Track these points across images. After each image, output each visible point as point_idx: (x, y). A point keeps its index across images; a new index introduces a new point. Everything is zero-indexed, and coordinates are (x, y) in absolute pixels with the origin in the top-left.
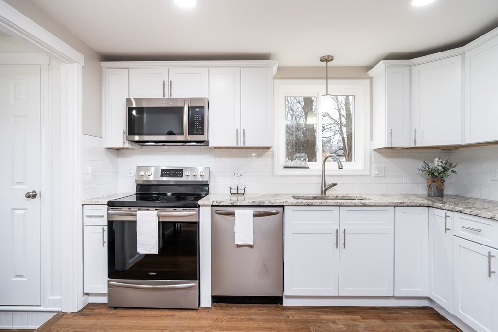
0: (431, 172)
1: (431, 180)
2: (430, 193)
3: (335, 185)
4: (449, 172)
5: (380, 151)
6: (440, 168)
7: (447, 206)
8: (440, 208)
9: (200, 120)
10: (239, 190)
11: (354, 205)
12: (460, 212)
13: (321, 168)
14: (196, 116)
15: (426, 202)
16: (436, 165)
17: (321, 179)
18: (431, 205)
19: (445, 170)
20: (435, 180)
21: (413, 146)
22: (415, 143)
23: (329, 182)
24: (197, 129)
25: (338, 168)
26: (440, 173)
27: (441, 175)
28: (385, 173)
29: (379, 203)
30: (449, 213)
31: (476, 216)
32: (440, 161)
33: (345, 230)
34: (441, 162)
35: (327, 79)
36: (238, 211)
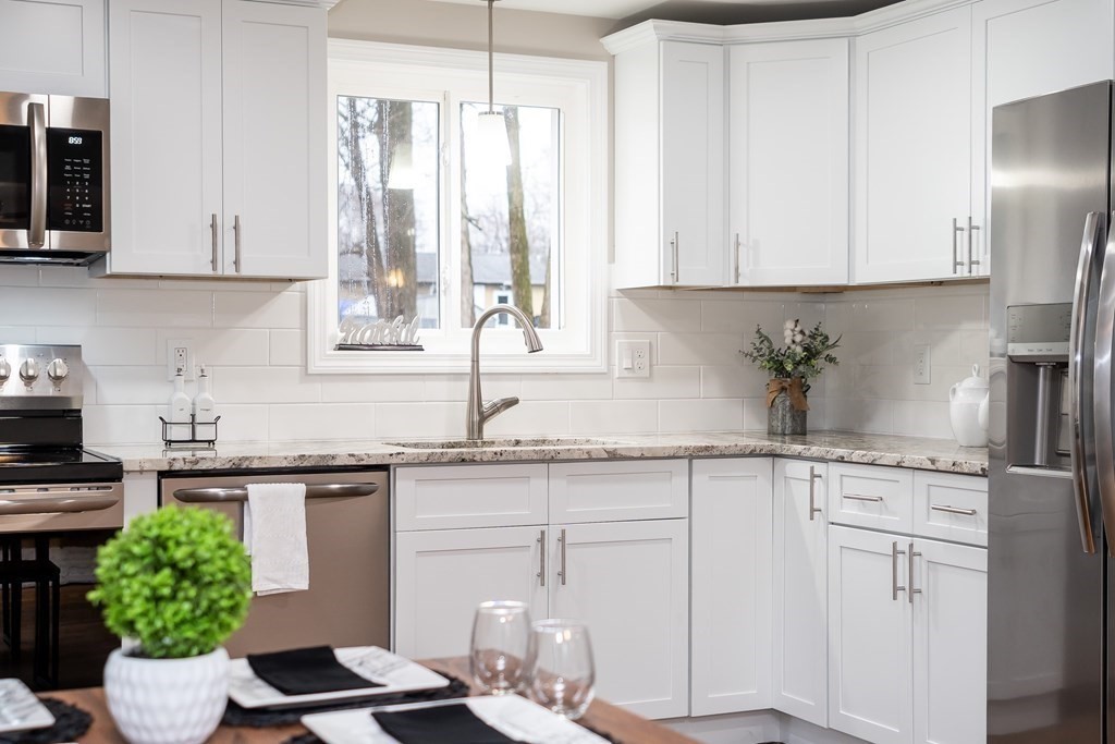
0: (775, 362)
1: (774, 387)
2: (774, 423)
3: (510, 403)
4: (819, 362)
5: (636, 295)
6: (799, 349)
7: (815, 450)
8: (799, 457)
9: (87, 176)
10: (199, 429)
11: (586, 456)
12: (841, 460)
13: (468, 350)
14: (72, 164)
15: (766, 444)
16: (788, 341)
17: (466, 385)
18: (778, 452)
19: (811, 354)
20: (786, 385)
21: (732, 284)
22: (737, 275)
23: (491, 394)
24: (74, 210)
25: (526, 349)
26: (799, 363)
27: (801, 368)
28: (651, 366)
29: (650, 449)
30: (819, 468)
31: (871, 464)
32: (798, 329)
33: (563, 532)
34: (802, 332)
35: (491, 49)
36: (256, 490)
